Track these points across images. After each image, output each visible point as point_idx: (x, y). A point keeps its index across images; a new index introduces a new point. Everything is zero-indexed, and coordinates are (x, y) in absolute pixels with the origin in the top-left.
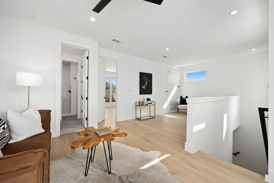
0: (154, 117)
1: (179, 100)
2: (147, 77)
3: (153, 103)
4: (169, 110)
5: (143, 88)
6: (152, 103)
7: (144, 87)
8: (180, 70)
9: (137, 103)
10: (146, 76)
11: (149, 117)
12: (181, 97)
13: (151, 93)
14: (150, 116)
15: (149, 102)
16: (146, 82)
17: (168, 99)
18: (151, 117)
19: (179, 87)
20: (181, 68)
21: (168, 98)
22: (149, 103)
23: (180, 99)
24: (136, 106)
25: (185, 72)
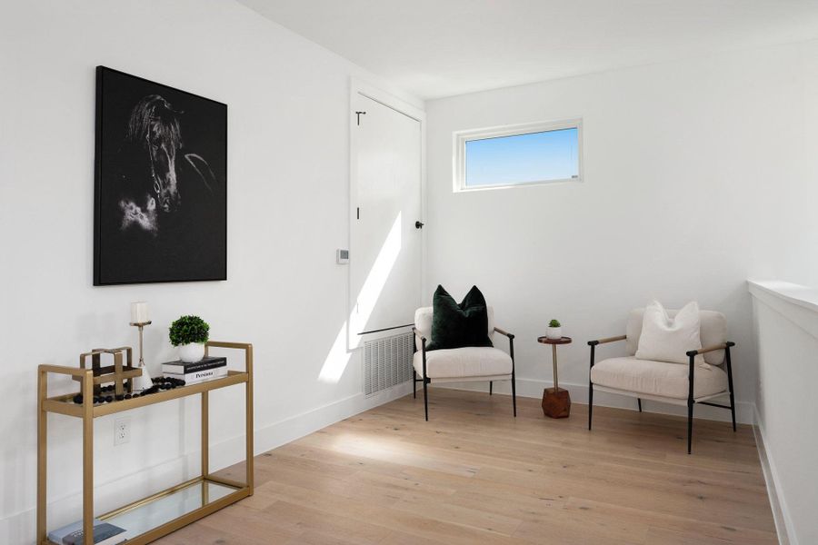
0: (242, 488)
1: (423, 317)
2: (175, 130)
3: (236, 361)
4: (361, 393)
5: (136, 225)
6: (222, 362)
7: (141, 216)
8: (420, 115)
9: (52, 378)
10: (166, 119)
11: (192, 501)
12: (441, 292)
13: (213, 268)
14: (206, 478)
15: (194, 351)
16: (163, 171)
17: (353, 315)
18: (217, 493)
19: (418, 225)
20: (428, 103)
21: (349, 305)
22: (190, 368)
23: (430, 309)
24: (46, 406)
25: (455, 133)
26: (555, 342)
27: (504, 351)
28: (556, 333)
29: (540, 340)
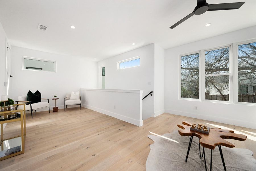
1: (22, 98)
12: (30, 92)
19: (11, 76)
20: (11, 46)
25: (22, 56)
26: (55, 99)
27: (46, 102)
28: (55, 98)
29: (52, 99)
